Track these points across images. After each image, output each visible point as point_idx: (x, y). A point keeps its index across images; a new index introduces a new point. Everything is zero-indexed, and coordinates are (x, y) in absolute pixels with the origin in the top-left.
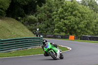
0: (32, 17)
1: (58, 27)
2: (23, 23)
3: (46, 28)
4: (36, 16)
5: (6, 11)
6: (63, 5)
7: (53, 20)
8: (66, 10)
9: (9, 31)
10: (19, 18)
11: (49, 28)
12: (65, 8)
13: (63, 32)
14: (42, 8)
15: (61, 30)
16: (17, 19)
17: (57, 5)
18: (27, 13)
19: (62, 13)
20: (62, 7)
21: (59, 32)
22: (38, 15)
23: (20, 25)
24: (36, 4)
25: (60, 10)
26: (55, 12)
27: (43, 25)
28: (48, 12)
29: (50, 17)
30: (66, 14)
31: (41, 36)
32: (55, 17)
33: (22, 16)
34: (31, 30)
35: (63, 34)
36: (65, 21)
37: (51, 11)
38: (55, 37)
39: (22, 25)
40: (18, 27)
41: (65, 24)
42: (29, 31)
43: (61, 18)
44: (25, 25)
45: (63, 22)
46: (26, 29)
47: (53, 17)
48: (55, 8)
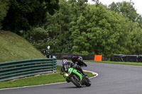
0: (40, 29)
1: (78, 44)
2: (26, 38)
4: (45, 28)
6: (84, 12)
7: (70, 33)
9: (8, 51)
10: (21, 31)
11: (65, 46)
12: (87, 15)
13: (85, 50)
14: (55, 16)
15: (83, 48)
16: (18, 33)
17: (76, 11)
18: (33, 24)
19: (83, 22)
20: (84, 15)
21: (79, 51)
22: (49, 27)
23: (22, 42)
24: (45, 11)
25: (81, 18)
26: (73, 22)
27: (56, 42)
28: (63, 22)
29: (67, 30)
30: (89, 24)
31: (54, 57)
32: (74, 30)
33: (25, 29)
34: (39, 48)
35: (85, 53)
36: (88, 34)
37: (67, 21)
39: (26, 42)
40: (20, 44)
41: (88, 39)
42: (36, 50)
44: (30, 42)
45: (85, 36)
46: (32, 48)
47: (70, 29)
48: (73, 17)
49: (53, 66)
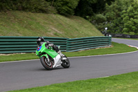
0: (100, 16)
1: (127, 27)
2: (91, 22)
3: (115, 27)
4: (104, 15)
5: (75, 10)
6: (133, 3)
7: (122, 18)
8: (136, 9)
9: (78, 30)
10: (87, 17)
11: (118, 28)
12: (135, 6)
13: (132, 31)
14: (111, 6)
15: (130, 30)
16: (86, 18)
17: (127, 3)
18: (96, 12)
19: (131, 11)
20: (132, 6)
21: (128, 32)
22: (107, 14)
23: (88, 24)
24: (105, 2)
25: (130, 8)
26: (124, 11)
27: (112, 24)
28: (117, 11)
29: (119, 16)
30: (136, 13)
31: (110, 36)
32: (125, 16)
33: (90, 15)
34: (100, 29)
35: (132, 33)
36: (135, 20)
37: (120, 10)
38: (124, 37)
39: (91, 24)
40: (86, 26)
41: (135, 23)
42: (97, 31)
43: (130, 17)
44: (93, 24)
45: (133, 21)
46: (94, 28)
47: (122, 16)
48: (124, 7)
49: (109, 42)
